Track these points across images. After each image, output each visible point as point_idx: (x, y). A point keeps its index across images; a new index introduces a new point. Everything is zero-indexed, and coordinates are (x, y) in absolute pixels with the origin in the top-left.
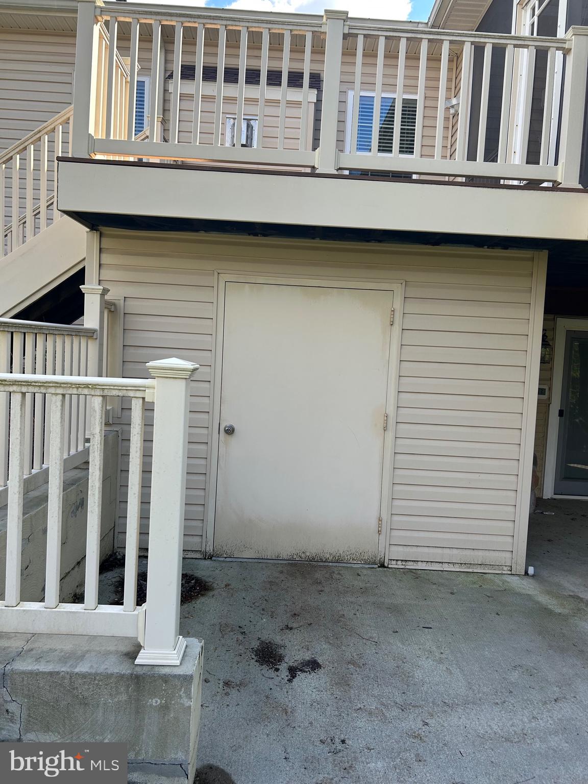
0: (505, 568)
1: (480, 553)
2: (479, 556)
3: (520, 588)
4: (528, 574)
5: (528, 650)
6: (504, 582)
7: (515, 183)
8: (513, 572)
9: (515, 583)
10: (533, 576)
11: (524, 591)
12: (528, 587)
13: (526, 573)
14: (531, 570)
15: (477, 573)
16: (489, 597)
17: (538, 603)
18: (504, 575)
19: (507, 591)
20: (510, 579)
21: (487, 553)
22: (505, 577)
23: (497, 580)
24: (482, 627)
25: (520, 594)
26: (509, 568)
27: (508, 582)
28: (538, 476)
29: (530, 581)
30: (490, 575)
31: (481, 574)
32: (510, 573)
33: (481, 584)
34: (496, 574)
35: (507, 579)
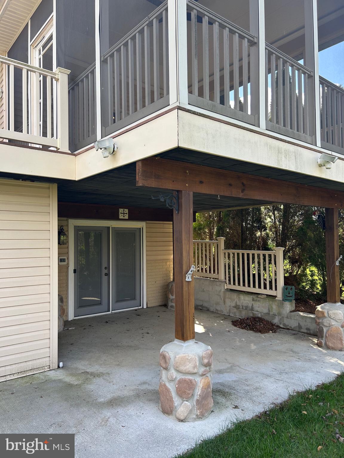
0: (46, 368)
1: (30, 363)
2: (30, 365)
3: (55, 377)
4: (60, 367)
5: (58, 412)
6: (45, 376)
7: (38, 146)
8: (51, 369)
9: (53, 375)
10: (63, 367)
11: (57, 378)
12: (60, 375)
13: (59, 367)
14: (61, 364)
15: (29, 375)
16: (36, 388)
17: (65, 382)
18: (46, 372)
19: (48, 381)
20: (49, 373)
21: (35, 362)
22: (46, 374)
23: (41, 376)
24: (32, 408)
25: (54, 381)
26: (49, 367)
27: (48, 376)
28: (64, 309)
29: (61, 371)
30: (37, 374)
31: (32, 376)
32: (49, 369)
33: (31, 382)
34: (41, 372)
35: (47, 374)
